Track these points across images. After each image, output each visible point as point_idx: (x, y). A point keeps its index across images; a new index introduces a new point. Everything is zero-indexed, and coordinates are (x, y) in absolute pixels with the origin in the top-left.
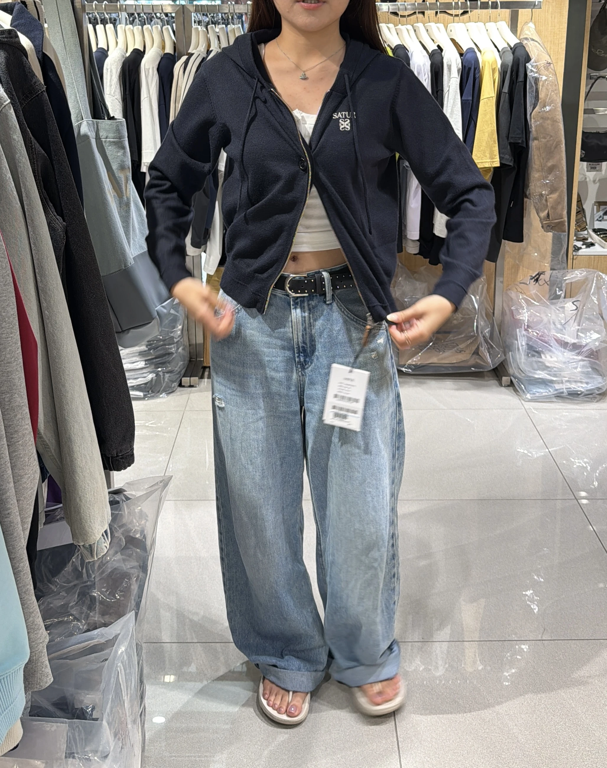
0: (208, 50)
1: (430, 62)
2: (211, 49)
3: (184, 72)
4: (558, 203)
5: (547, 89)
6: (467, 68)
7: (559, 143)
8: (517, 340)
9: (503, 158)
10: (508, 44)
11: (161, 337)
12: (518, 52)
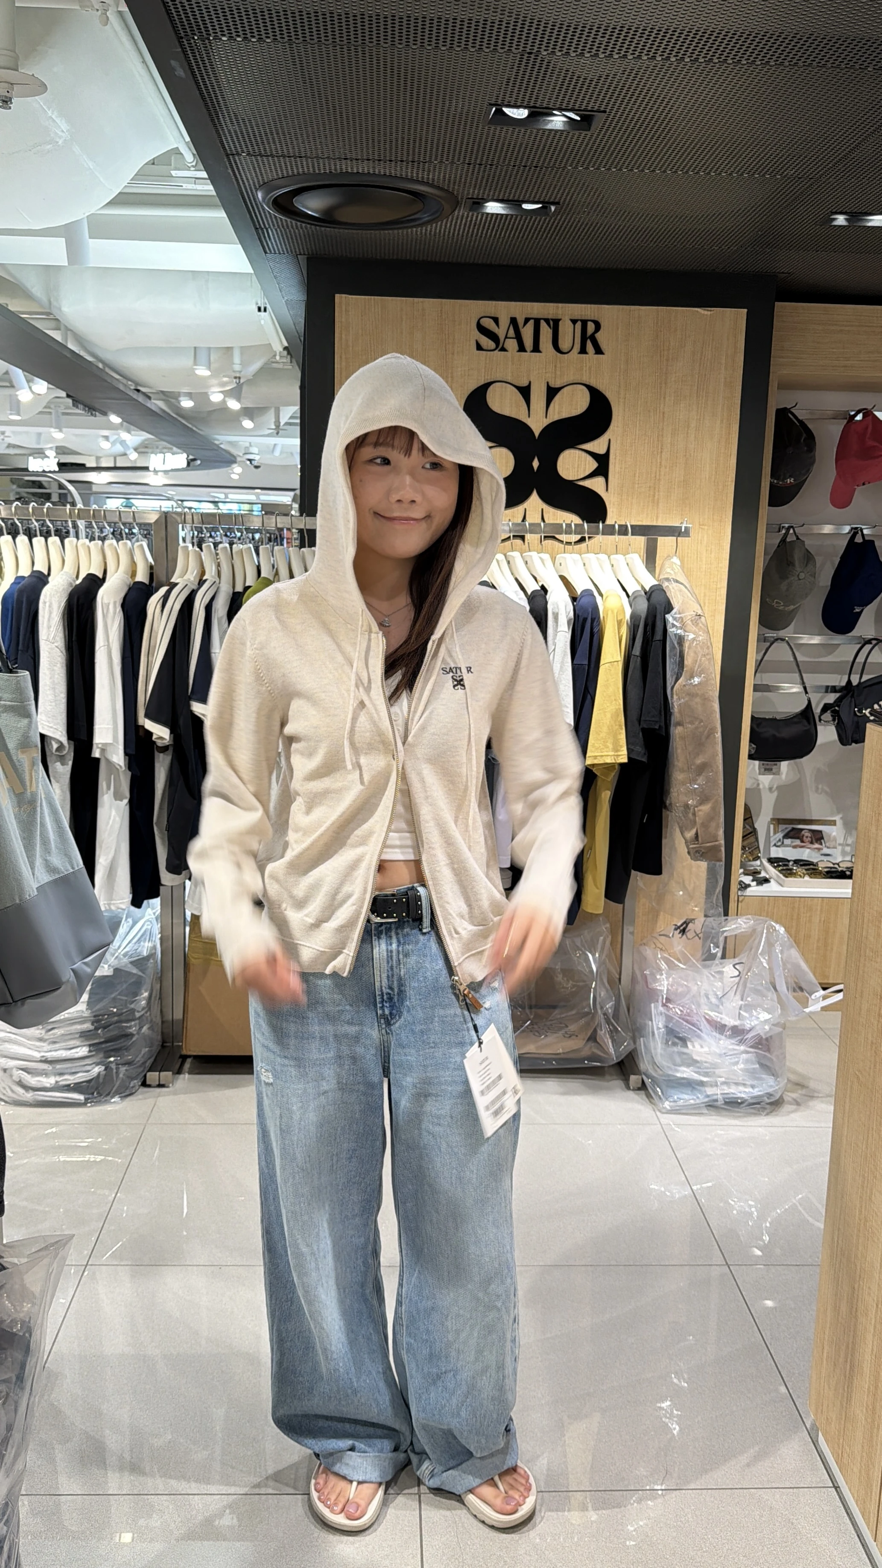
3: (162, 611)
4: (711, 818)
5: (695, 653)
6: (581, 619)
7: (712, 731)
8: (652, 1020)
9: (633, 750)
10: (642, 587)
11: (115, 1010)
12: (655, 598)
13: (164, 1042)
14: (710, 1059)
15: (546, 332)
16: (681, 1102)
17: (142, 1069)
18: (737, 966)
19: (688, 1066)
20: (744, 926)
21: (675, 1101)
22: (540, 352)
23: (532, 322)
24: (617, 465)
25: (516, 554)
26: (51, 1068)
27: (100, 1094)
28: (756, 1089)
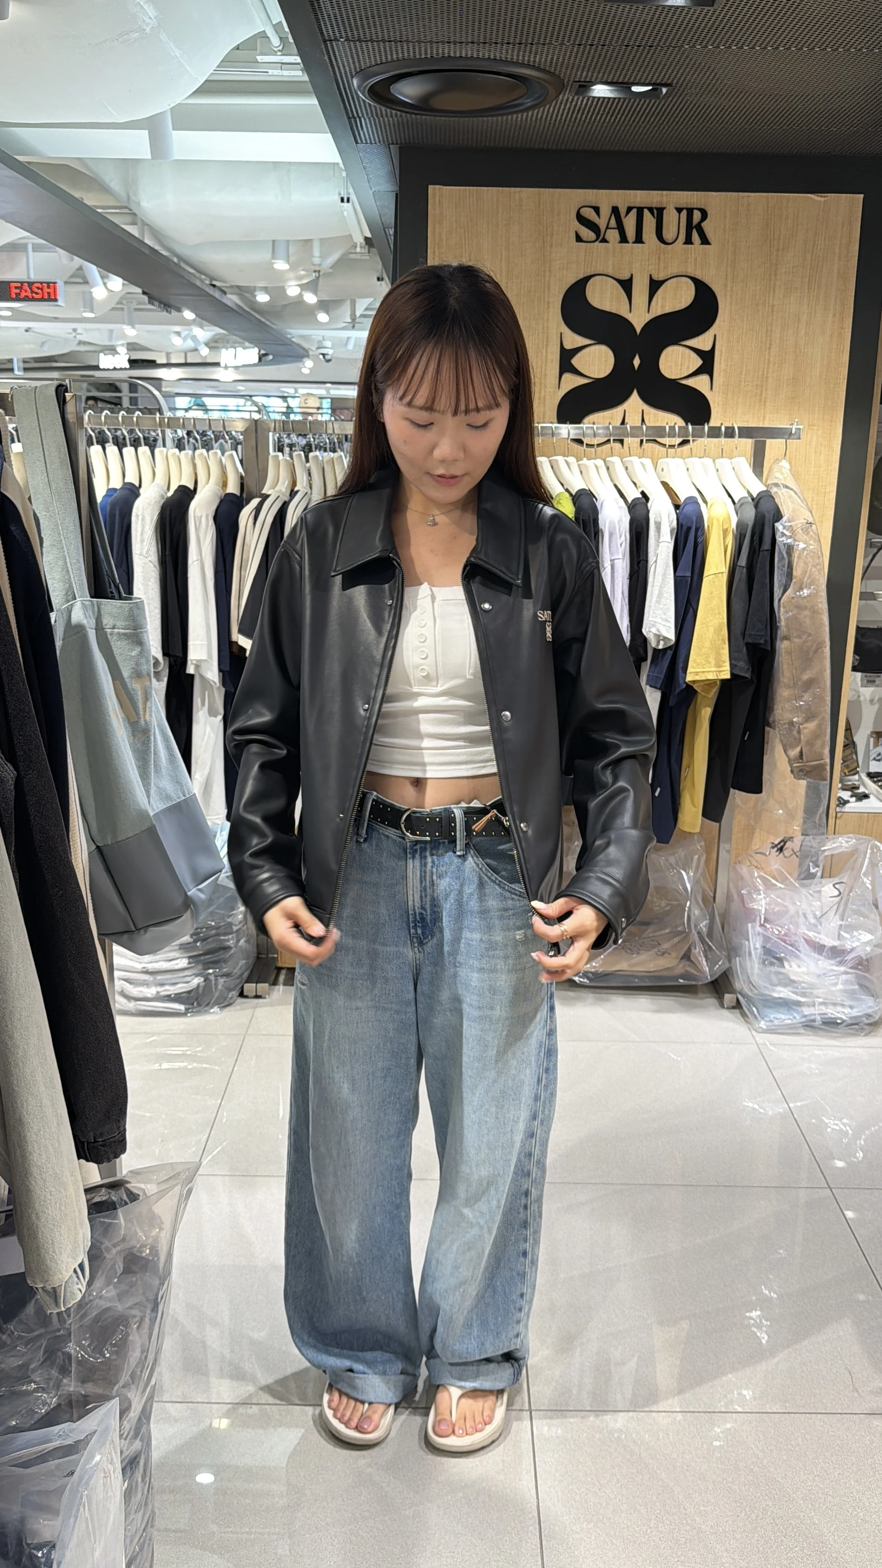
0: (292, 491)
1: (628, 517)
2: (296, 489)
3: (255, 523)
4: (817, 735)
5: (805, 563)
6: (685, 528)
7: (820, 646)
8: (748, 940)
9: (736, 666)
10: (749, 492)
11: (213, 924)
12: (764, 506)
13: (259, 953)
14: (807, 978)
15: (649, 221)
16: (776, 1022)
17: (238, 981)
18: (837, 886)
19: (785, 985)
20: (845, 844)
21: (771, 1021)
22: (643, 243)
23: (634, 211)
24: (723, 362)
25: (616, 460)
26: (152, 979)
27: (199, 1005)
28: (855, 1010)
